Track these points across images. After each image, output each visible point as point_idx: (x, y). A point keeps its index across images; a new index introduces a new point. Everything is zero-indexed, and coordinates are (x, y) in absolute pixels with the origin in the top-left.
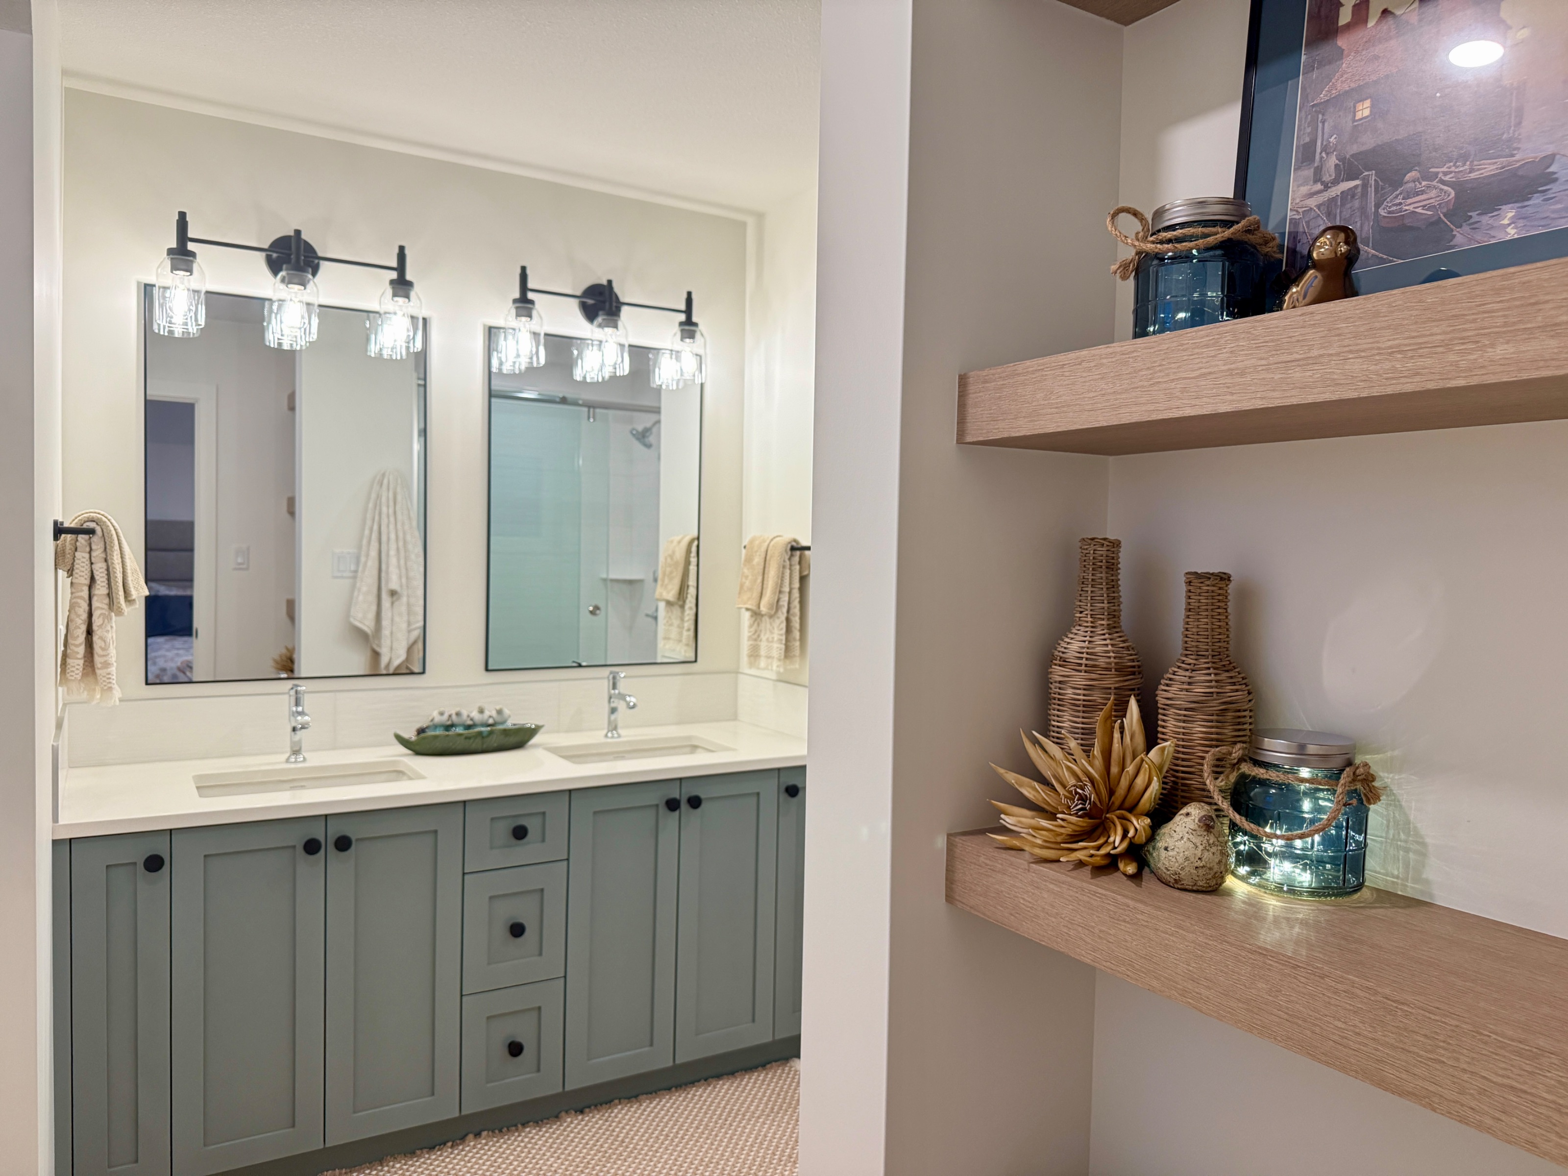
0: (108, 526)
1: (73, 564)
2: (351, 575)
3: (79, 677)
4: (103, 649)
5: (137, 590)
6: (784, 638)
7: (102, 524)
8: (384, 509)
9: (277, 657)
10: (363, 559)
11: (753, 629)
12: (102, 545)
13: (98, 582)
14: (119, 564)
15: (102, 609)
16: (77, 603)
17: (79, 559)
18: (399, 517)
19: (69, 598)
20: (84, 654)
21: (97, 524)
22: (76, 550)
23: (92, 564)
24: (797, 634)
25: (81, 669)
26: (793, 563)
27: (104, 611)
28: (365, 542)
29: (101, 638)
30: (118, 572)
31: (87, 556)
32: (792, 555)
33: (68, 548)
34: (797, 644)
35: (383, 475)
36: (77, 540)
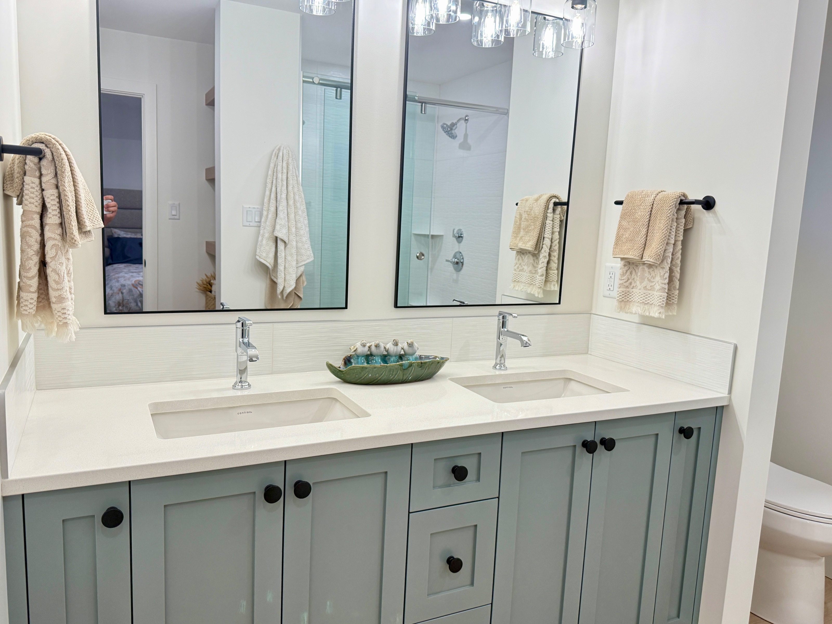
0: (58, 149)
1: (22, 189)
2: (256, 224)
3: (33, 311)
4: (57, 283)
5: (92, 221)
6: (666, 287)
7: (51, 146)
8: (280, 175)
9: (200, 282)
10: (265, 213)
11: (625, 277)
12: (52, 169)
13: (50, 210)
14: (71, 192)
15: (54, 239)
16: (28, 232)
17: (28, 184)
18: (291, 182)
19: (20, 227)
20: (39, 286)
21: (46, 146)
22: (25, 174)
23: (43, 190)
24: (677, 284)
25: (35, 303)
26: (680, 216)
27: (56, 242)
28: (266, 200)
29: (54, 270)
30: (70, 200)
31: (37, 181)
32: (679, 210)
33: (16, 171)
34: (677, 292)
35: (279, 149)
36: (26, 163)
